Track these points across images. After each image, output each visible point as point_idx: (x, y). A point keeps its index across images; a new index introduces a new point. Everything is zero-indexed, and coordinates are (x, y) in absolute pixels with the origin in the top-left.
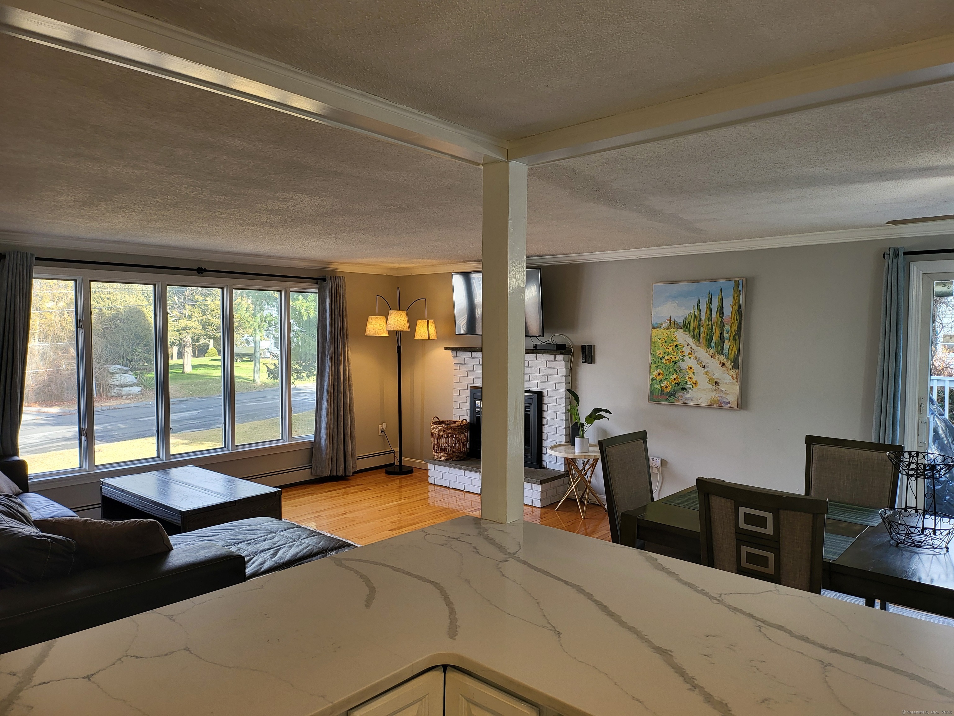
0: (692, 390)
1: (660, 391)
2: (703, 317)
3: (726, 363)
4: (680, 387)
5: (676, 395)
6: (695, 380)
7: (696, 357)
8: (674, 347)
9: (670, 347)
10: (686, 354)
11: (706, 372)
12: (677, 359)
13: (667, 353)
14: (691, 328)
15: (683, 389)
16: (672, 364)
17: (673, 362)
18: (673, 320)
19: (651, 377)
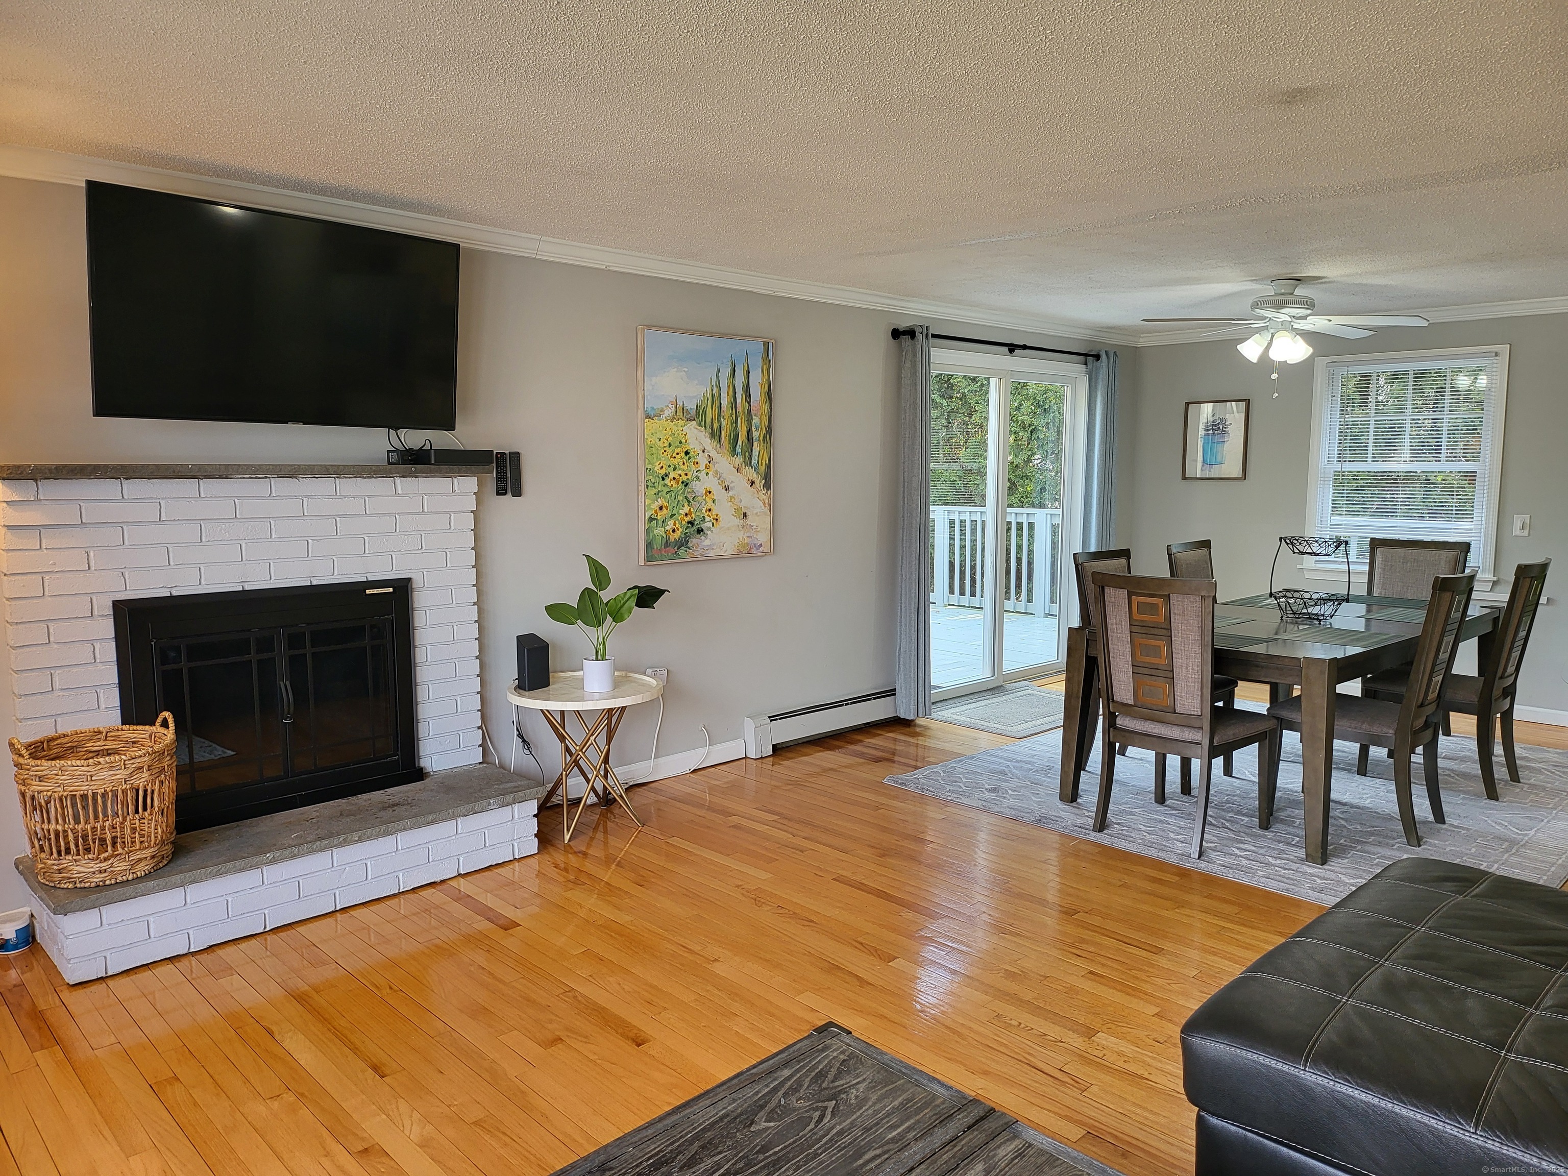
0: (712, 531)
1: (664, 540)
2: (725, 402)
3: (755, 480)
4: (695, 528)
5: (690, 545)
6: (717, 513)
7: (716, 472)
8: (683, 455)
9: (678, 454)
10: (702, 467)
11: (731, 497)
12: (689, 477)
13: (672, 467)
14: (708, 420)
15: (700, 531)
16: (681, 486)
17: (683, 482)
18: (680, 404)
19: (648, 515)
